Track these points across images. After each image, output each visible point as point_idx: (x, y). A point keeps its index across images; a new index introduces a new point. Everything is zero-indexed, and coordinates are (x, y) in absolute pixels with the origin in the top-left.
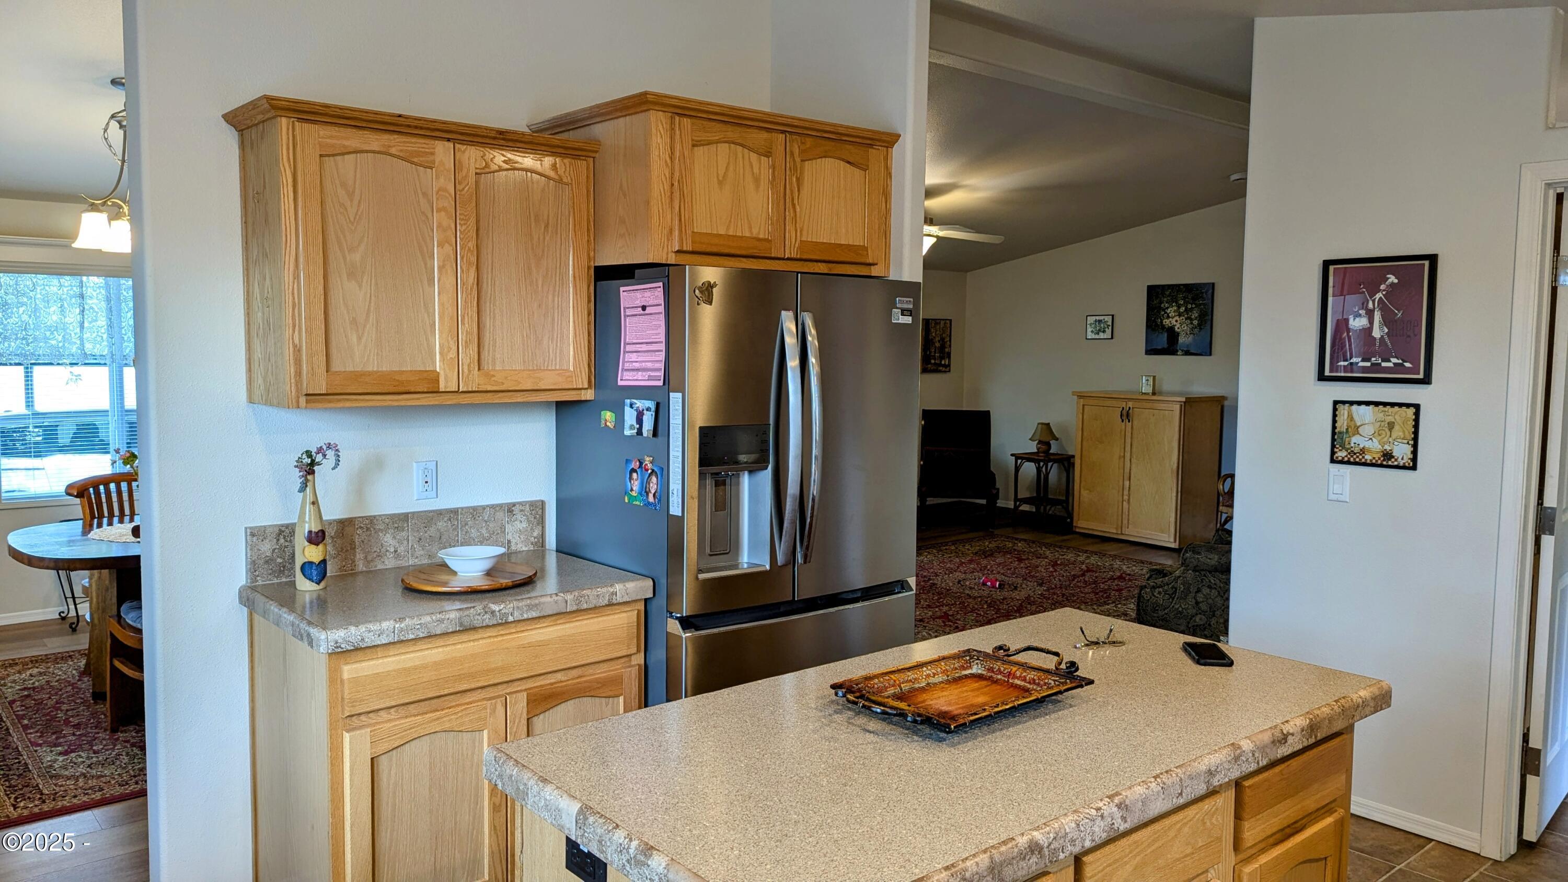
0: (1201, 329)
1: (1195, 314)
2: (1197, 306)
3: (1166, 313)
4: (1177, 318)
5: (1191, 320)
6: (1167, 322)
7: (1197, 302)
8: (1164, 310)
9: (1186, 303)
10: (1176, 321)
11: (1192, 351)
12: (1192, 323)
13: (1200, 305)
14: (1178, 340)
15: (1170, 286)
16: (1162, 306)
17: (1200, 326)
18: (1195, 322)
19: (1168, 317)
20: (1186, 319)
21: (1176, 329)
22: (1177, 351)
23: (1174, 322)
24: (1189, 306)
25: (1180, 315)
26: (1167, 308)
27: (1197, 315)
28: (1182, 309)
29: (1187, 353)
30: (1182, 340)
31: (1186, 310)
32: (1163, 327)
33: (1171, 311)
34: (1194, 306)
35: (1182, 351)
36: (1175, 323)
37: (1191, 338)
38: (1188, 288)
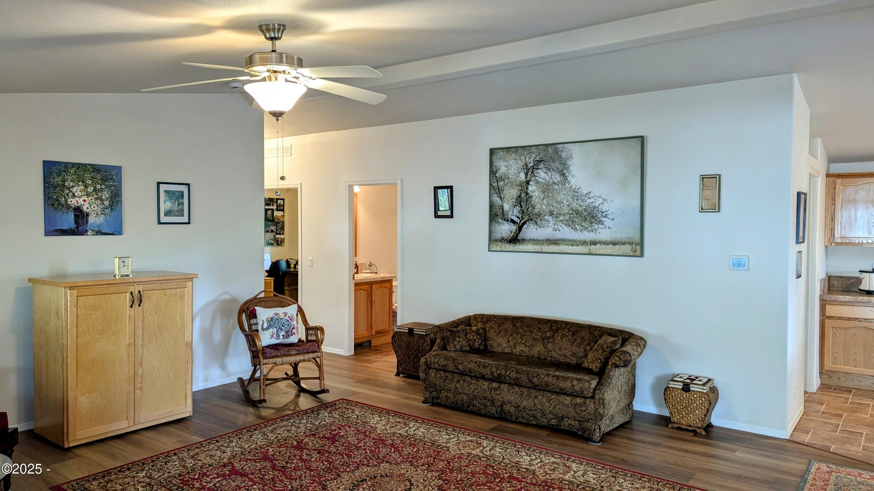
0: (112, 209)
1: (106, 195)
2: (107, 187)
3: (71, 191)
4: (85, 198)
5: (102, 200)
6: (73, 202)
7: (107, 183)
8: (68, 188)
9: (94, 183)
10: (85, 201)
11: (104, 231)
12: (103, 204)
13: (111, 186)
14: (87, 220)
15: (73, 165)
16: (66, 184)
17: (111, 206)
18: (107, 203)
19: (74, 196)
20: (96, 199)
21: (85, 209)
22: (87, 231)
23: (81, 201)
24: (99, 187)
25: (88, 195)
26: (73, 187)
27: (108, 196)
28: (90, 189)
29: (99, 233)
30: (92, 219)
31: (95, 190)
32: (68, 207)
33: (78, 190)
34: (103, 187)
35: (93, 231)
36: (83, 203)
37: (102, 219)
38: (96, 169)
